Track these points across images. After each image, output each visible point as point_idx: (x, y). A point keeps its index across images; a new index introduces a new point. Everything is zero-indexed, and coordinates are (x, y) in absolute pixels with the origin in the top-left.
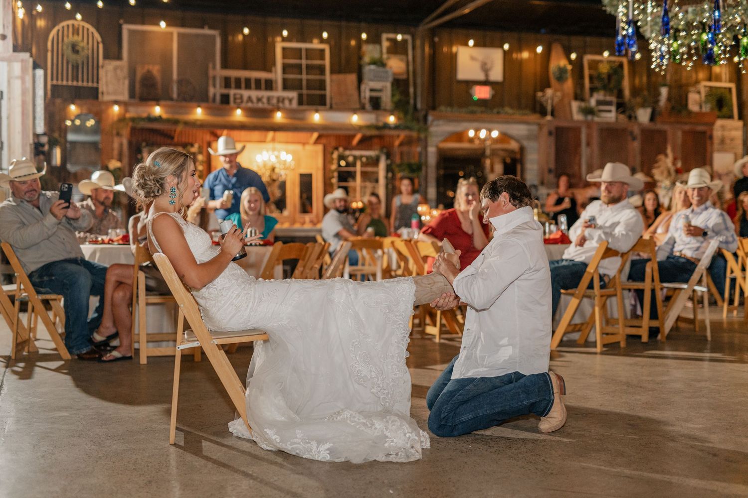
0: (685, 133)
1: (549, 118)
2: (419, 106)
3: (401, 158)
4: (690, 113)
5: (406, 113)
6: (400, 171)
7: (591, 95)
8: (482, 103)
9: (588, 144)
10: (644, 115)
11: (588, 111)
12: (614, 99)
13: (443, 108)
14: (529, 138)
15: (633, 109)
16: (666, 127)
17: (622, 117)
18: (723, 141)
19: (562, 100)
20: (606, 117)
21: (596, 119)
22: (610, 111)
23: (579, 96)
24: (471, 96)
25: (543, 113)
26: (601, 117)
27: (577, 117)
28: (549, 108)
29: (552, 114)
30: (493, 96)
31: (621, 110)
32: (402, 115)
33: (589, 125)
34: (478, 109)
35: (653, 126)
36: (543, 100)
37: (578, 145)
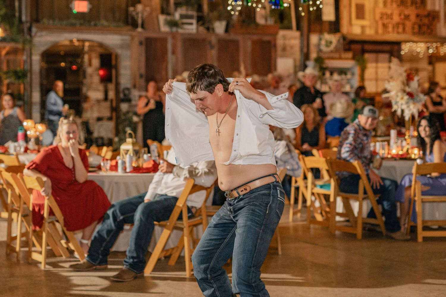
0: (254, 43)
1: (140, 29)
2: (24, 18)
3: (8, 66)
4: (257, 25)
5: (11, 25)
6: (6, 78)
7: (176, 9)
8: (81, 15)
9: (174, 53)
10: (220, 27)
11: (173, 24)
12: (194, 13)
13: (45, 21)
14: (122, 46)
15: (211, 21)
16: (239, 38)
17: (201, 29)
18: (284, 49)
19: (151, 14)
20: (188, 29)
21: (180, 31)
22: (191, 24)
23: (164, 11)
24: (71, 10)
25: (134, 25)
26: (185, 29)
27: (165, 29)
28: (140, 21)
29: (143, 26)
30: (91, 10)
31: (201, 23)
32: (8, 27)
33: (174, 36)
34: (78, 22)
35: (227, 37)
36: (134, 14)
37: (165, 53)
